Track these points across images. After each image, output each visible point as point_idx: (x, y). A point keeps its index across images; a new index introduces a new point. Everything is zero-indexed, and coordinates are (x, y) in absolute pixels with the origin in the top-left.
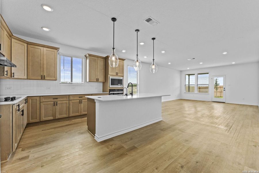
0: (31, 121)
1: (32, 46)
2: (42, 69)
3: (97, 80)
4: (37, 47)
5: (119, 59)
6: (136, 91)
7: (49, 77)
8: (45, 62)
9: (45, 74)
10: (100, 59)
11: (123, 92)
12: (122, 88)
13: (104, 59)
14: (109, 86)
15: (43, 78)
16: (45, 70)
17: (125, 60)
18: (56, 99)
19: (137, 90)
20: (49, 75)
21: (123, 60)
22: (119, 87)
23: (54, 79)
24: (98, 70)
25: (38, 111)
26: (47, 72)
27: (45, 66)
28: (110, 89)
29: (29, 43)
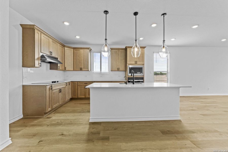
0: (74, 97)
1: (76, 50)
2: (81, 64)
3: (118, 70)
4: (78, 50)
5: (140, 48)
6: (166, 80)
7: (84, 69)
8: (82, 59)
9: (82, 67)
10: (120, 51)
11: (143, 80)
12: (142, 77)
13: (125, 50)
14: (127, 75)
15: (81, 69)
16: (82, 64)
17: (145, 47)
18: (86, 84)
19: (168, 79)
20: (84, 68)
21: (144, 48)
22: (138, 75)
23: (87, 70)
24: (119, 60)
25: (77, 91)
26: (83, 65)
27: (82, 61)
28: (129, 77)
29: (74, 48)
